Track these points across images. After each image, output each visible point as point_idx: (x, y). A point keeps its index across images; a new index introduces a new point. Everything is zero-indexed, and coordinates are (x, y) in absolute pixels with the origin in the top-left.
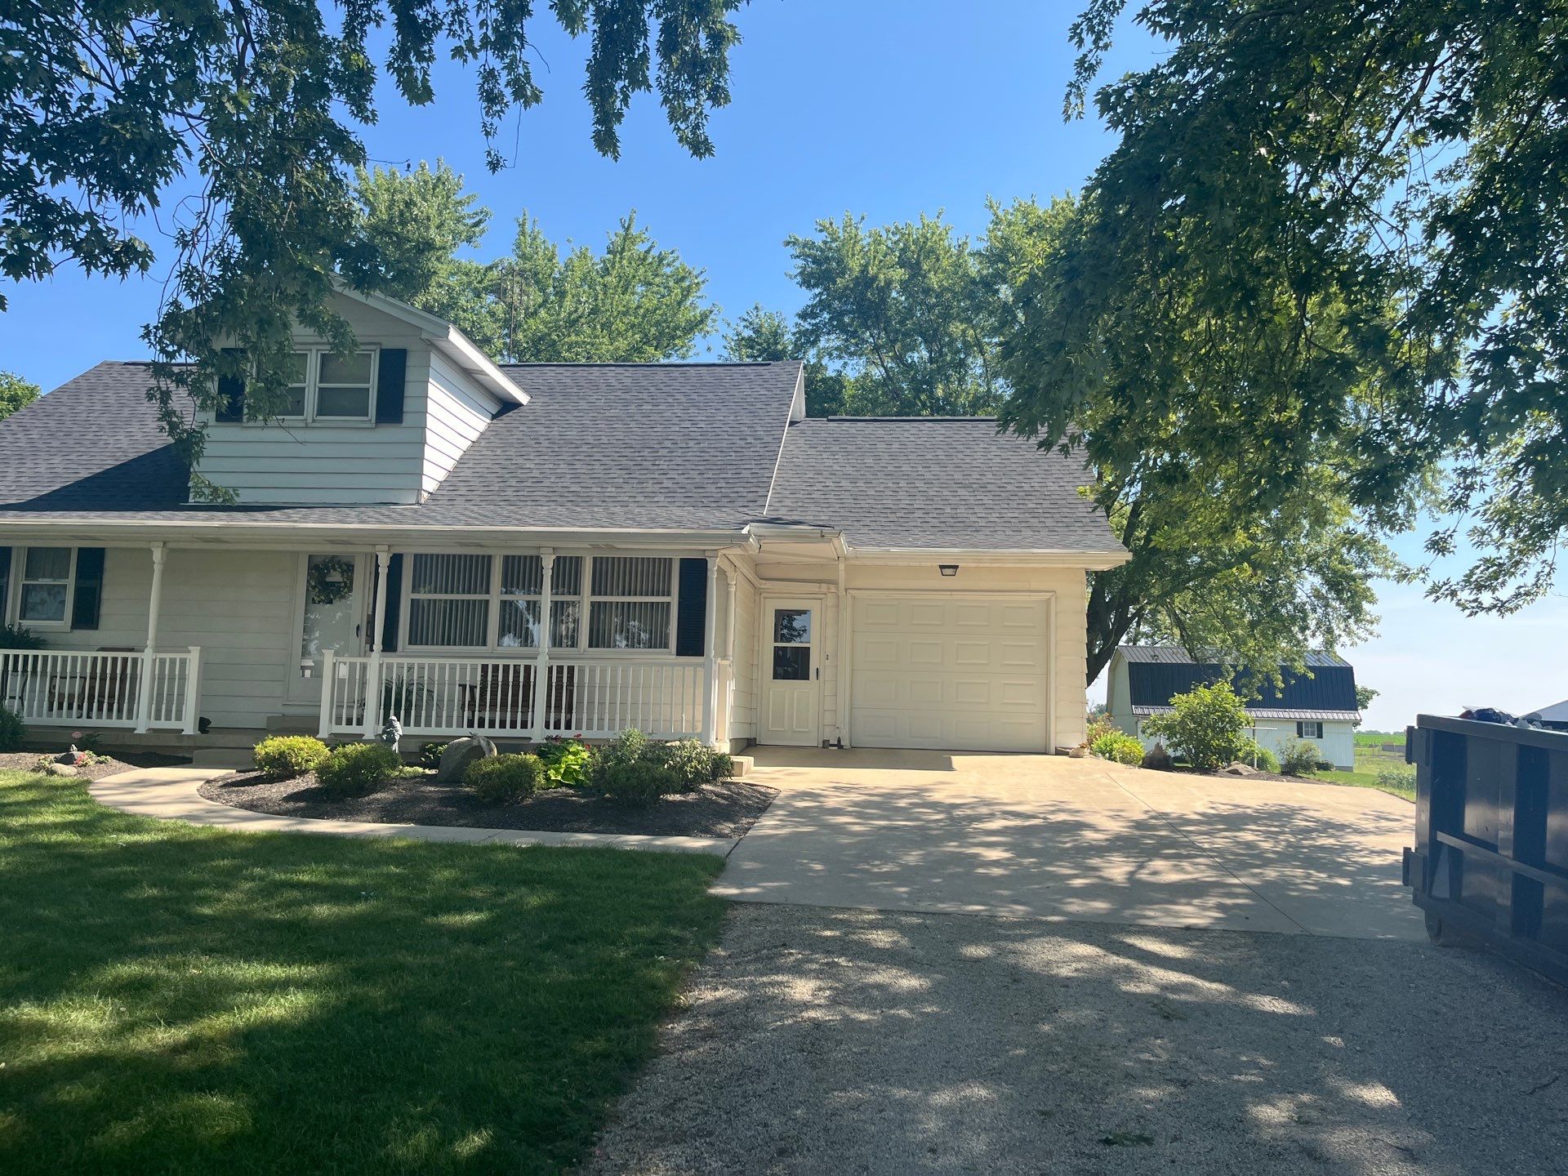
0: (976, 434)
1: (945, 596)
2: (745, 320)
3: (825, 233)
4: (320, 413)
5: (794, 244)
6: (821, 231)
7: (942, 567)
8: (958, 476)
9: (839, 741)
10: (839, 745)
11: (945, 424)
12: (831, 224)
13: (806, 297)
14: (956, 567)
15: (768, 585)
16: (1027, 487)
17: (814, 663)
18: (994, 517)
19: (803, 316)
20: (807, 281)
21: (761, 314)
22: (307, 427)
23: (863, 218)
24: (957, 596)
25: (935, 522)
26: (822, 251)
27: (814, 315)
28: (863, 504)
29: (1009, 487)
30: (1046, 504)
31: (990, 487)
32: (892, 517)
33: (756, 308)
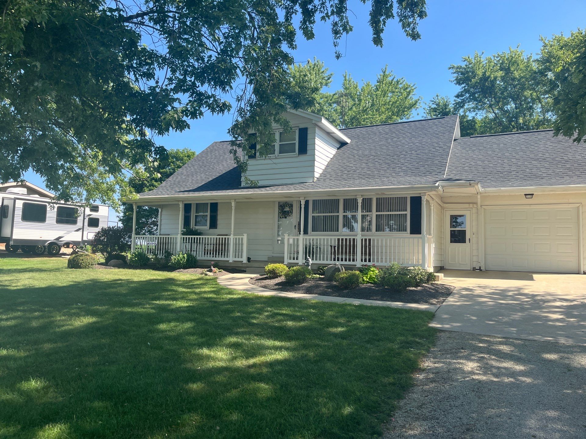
0: (539, 137)
1: (528, 207)
2: (432, 101)
3: (466, 62)
4: (280, 153)
5: (453, 68)
6: (464, 61)
7: (526, 195)
8: (531, 156)
9: (480, 268)
10: (480, 269)
11: (524, 134)
12: (469, 57)
13: (459, 89)
14: (533, 194)
15: (447, 205)
16: (566, 158)
17: (468, 236)
18: (550, 172)
19: (457, 96)
20: (459, 82)
21: (439, 98)
22: (276, 158)
23: (483, 53)
24: (532, 207)
25: (522, 176)
26: (465, 69)
27: (462, 96)
28: (487, 170)
29: (557, 159)
30: (576, 165)
31: (548, 159)
32: (501, 175)
33: (437, 96)
